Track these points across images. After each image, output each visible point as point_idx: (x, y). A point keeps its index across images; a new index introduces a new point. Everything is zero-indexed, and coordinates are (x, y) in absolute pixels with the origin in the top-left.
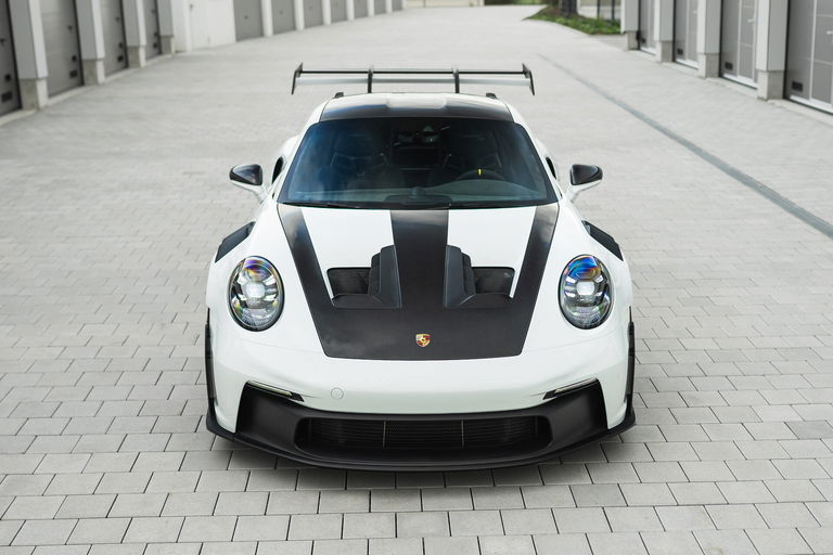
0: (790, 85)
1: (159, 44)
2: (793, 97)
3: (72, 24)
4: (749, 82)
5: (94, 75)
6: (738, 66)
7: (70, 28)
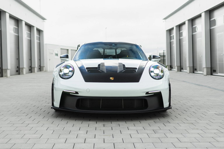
0: (212, 71)
1: (40, 69)
2: (214, 74)
3: (18, 58)
4: (201, 72)
5: (23, 72)
6: (198, 69)
7: (17, 59)
